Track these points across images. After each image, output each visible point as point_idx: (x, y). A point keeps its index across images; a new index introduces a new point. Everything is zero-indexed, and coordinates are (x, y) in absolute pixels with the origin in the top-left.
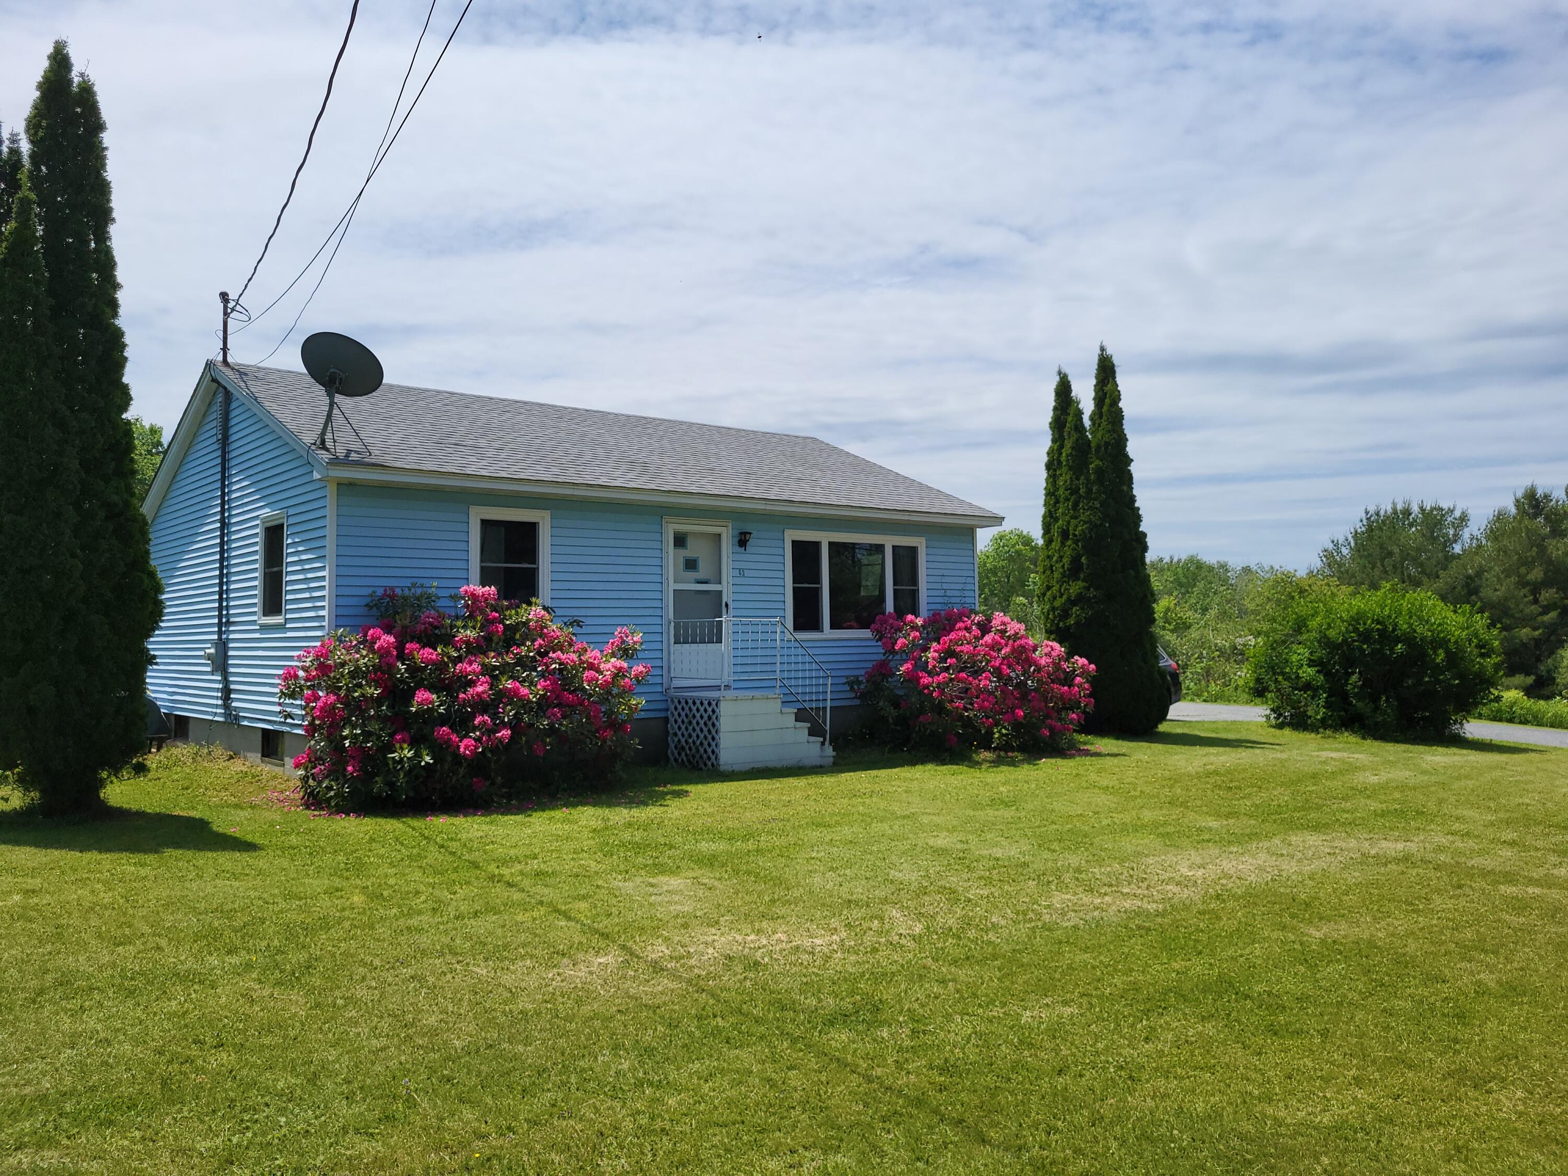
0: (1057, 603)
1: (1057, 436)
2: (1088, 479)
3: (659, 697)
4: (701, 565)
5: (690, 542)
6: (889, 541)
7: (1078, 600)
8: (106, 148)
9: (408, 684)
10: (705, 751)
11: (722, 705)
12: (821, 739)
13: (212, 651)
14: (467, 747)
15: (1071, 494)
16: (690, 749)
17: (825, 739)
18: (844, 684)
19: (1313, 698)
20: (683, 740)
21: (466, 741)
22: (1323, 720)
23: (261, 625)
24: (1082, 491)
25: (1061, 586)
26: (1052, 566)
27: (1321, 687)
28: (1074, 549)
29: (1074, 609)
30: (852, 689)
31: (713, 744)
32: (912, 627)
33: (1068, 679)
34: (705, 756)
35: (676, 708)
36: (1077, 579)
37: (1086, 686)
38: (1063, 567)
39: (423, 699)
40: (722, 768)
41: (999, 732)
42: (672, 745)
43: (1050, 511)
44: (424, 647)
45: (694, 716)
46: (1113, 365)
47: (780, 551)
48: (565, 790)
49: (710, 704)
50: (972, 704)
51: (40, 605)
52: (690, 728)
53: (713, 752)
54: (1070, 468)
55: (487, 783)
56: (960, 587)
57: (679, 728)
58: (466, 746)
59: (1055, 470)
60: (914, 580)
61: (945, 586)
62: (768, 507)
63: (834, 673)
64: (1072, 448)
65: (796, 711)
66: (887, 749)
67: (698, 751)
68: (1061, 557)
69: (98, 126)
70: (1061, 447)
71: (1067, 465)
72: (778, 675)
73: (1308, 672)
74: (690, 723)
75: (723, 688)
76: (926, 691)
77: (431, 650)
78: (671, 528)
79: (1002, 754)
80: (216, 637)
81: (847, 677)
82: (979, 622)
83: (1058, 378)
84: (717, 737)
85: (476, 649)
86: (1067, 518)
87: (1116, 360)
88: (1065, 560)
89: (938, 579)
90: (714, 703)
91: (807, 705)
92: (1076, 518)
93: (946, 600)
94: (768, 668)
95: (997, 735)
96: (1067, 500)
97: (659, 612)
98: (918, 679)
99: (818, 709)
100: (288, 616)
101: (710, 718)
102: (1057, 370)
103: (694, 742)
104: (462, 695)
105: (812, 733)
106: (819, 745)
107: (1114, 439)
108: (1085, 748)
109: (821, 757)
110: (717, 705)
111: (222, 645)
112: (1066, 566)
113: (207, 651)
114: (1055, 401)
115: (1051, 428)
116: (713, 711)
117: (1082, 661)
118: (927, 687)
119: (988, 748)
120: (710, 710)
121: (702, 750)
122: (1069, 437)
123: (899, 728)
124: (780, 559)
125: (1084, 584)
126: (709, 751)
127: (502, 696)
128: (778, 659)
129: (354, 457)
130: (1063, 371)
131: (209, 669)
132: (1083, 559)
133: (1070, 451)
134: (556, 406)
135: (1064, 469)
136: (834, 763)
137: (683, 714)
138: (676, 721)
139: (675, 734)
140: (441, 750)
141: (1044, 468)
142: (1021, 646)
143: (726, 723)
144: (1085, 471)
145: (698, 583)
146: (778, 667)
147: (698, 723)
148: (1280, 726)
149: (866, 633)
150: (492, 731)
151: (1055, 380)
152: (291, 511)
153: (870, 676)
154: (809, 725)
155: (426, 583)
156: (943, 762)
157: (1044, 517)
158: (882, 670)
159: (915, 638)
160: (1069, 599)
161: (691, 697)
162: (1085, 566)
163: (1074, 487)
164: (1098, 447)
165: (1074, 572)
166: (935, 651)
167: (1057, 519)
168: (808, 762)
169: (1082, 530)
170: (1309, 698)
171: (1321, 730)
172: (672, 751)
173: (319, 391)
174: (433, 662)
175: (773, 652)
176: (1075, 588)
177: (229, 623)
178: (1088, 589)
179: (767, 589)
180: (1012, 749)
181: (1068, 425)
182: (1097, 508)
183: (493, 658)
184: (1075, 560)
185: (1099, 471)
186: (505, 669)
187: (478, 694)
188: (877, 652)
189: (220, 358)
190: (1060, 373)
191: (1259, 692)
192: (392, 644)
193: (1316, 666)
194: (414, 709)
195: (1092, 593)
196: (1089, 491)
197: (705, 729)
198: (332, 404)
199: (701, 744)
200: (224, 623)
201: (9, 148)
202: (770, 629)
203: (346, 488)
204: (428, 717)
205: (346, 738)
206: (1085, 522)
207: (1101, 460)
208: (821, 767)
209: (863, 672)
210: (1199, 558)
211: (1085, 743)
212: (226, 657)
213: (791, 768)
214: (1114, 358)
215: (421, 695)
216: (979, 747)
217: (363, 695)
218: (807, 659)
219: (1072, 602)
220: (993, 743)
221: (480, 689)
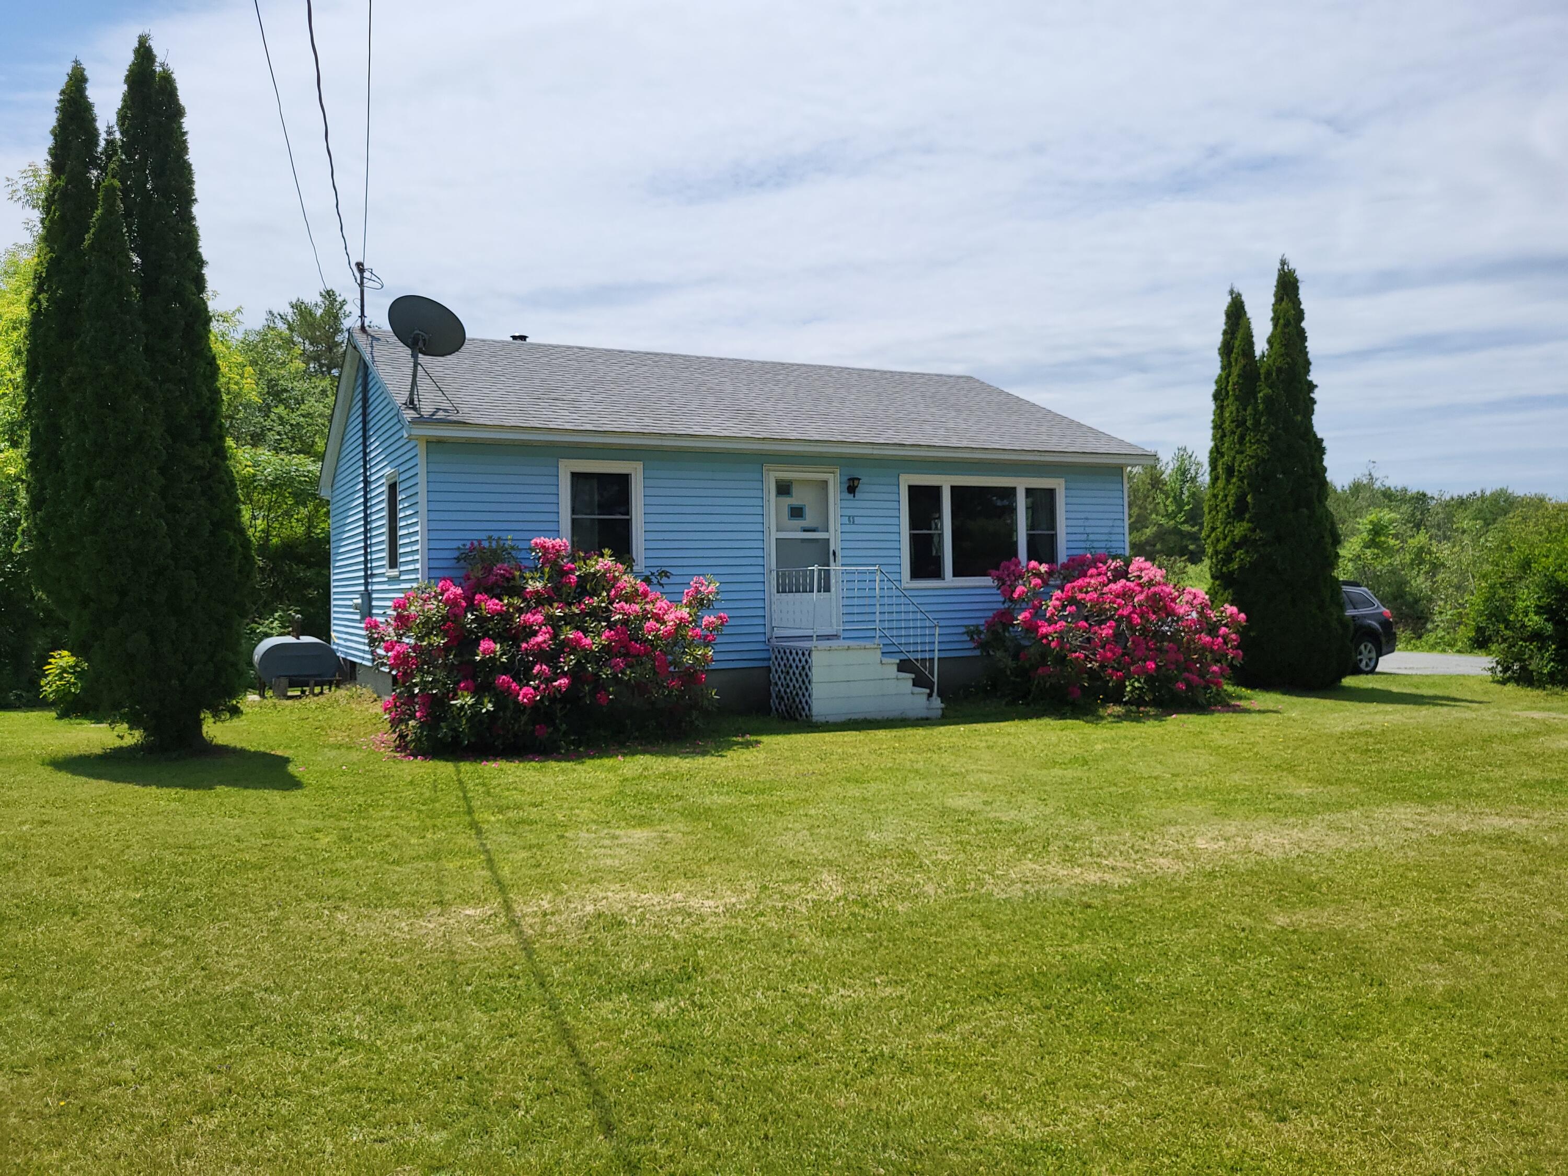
0: (1220, 547)
1: (1225, 363)
2: (1255, 409)
3: (761, 646)
4: (808, 512)
5: (795, 490)
6: (1021, 484)
7: (1243, 543)
8: (186, 133)
9: (476, 634)
10: (801, 702)
11: (815, 655)
12: (928, 691)
13: (359, 601)
14: (525, 696)
15: (1237, 427)
16: (788, 699)
17: (932, 691)
18: (963, 634)
19: (1539, 649)
20: (782, 690)
21: (525, 690)
22: (1551, 675)
23: (389, 578)
24: (1249, 423)
25: (1225, 527)
26: (1217, 506)
27: (1549, 637)
28: (1239, 487)
29: (1238, 553)
30: (972, 639)
31: (807, 694)
32: (1034, 574)
33: (1213, 629)
34: (800, 706)
35: (776, 658)
36: (1243, 520)
37: (1233, 636)
38: (1228, 506)
39: (488, 648)
40: (814, 719)
41: (1132, 685)
42: (774, 695)
43: (1216, 446)
44: (491, 598)
45: (791, 666)
46: (1296, 281)
47: (895, 497)
48: (636, 738)
49: (803, 654)
50: (1095, 655)
51: (129, 561)
52: (788, 678)
53: (807, 702)
54: (1237, 398)
55: (551, 730)
56: (1106, 530)
57: (779, 678)
58: (525, 694)
59: (1222, 401)
60: (1052, 524)
61: (1088, 530)
62: (875, 452)
63: (943, 623)
64: (1239, 376)
65: (898, 661)
66: (1004, 703)
67: (794, 701)
68: (1226, 496)
69: (178, 112)
70: (1228, 375)
71: (1234, 395)
72: (877, 625)
73: (1535, 621)
74: (788, 673)
75: (815, 638)
76: (1044, 641)
77: (497, 601)
78: (772, 477)
79: (1134, 708)
80: (362, 588)
81: (966, 626)
82: (1116, 568)
83: (1229, 299)
84: (810, 688)
85: (541, 600)
86: (1232, 453)
87: (1299, 274)
88: (1229, 499)
89: (1081, 523)
90: (807, 653)
91: (911, 657)
92: (1242, 452)
93: (1088, 545)
94: (867, 618)
95: (1128, 689)
96: (1233, 433)
97: (760, 561)
98: (1036, 628)
99: (924, 660)
100: (402, 569)
101: (803, 668)
102: (1229, 289)
103: (791, 693)
104: (524, 645)
105: (915, 684)
106: (925, 697)
107: (1288, 363)
108: (1238, 703)
109: (928, 709)
110: (809, 654)
111: (367, 596)
112: (1231, 506)
113: (355, 601)
114: (1226, 324)
115: (1220, 354)
116: (807, 661)
117: (1231, 609)
118: (1045, 636)
119: (1118, 701)
120: (803, 660)
121: (797, 700)
122: (1236, 364)
123: (1018, 680)
124: (895, 505)
125: (1250, 525)
126: (804, 701)
127: (563, 647)
128: (878, 609)
129: (441, 415)
130: (1235, 290)
131: (358, 617)
132: (1249, 498)
133: (1236, 379)
134: (689, 356)
135: (1231, 399)
136: (943, 716)
137: (782, 664)
138: (776, 671)
139: (776, 684)
140: (503, 699)
141: (1211, 398)
142: (1155, 594)
143: (818, 674)
144: (1253, 401)
145: (805, 531)
146: (878, 617)
147: (794, 673)
148: (1504, 682)
149: (987, 581)
150: (549, 680)
151: (1225, 301)
152: (402, 469)
153: (990, 625)
154: (913, 676)
155: (503, 535)
156: (1063, 717)
157: (1211, 452)
158: (1004, 618)
159: (1036, 585)
160: (1233, 542)
161: (788, 647)
162: (1250, 506)
163: (1240, 418)
164: (1268, 374)
165: (1239, 511)
166: (1057, 599)
167: (1222, 455)
168: (912, 714)
169: (1248, 466)
170: (1535, 650)
171: (1549, 686)
172: (774, 702)
173: (405, 352)
174: (499, 613)
175: (872, 601)
176: (1240, 529)
177: (372, 575)
178: (1253, 530)
179: (882, 537)
180: (1146, 704)
181: (1235, 350)
182: (1265, 441)
183: (557, 609)
184: (1241, 500)
185: (1268, 400)
186: (568, 619)
187: (539, 644)
188: (997, 602)
189: (359, 323)
190: (1231, 292)
191: (1480, 643)
192: (460, 595)
193: (1544, 613)
194: (478, 658)
195: (1258, 534)
196: (1257, 423)
197: (800, 680)
198: (416, 364)
199: (797, 694)
200: (368, 577)
201: (105, 140)
202: (868, 577)
203: (435, 445)
204: (491, 665)
205: (416, 685)
206: (1252, 457)
207: (1271, 388)
208: (927, 719)
209: (982, 622)
210: (1510, 491)
211: (1240, 698)
212: (371, 607)
213: (892, 720)
214: (1297, 273)
215: (485, 644)
216: (1105, 702)
217: (430, 645)
218: (911, 608)
219: (1237, 545)
220: (1125, 697)
221: (540, 639)
